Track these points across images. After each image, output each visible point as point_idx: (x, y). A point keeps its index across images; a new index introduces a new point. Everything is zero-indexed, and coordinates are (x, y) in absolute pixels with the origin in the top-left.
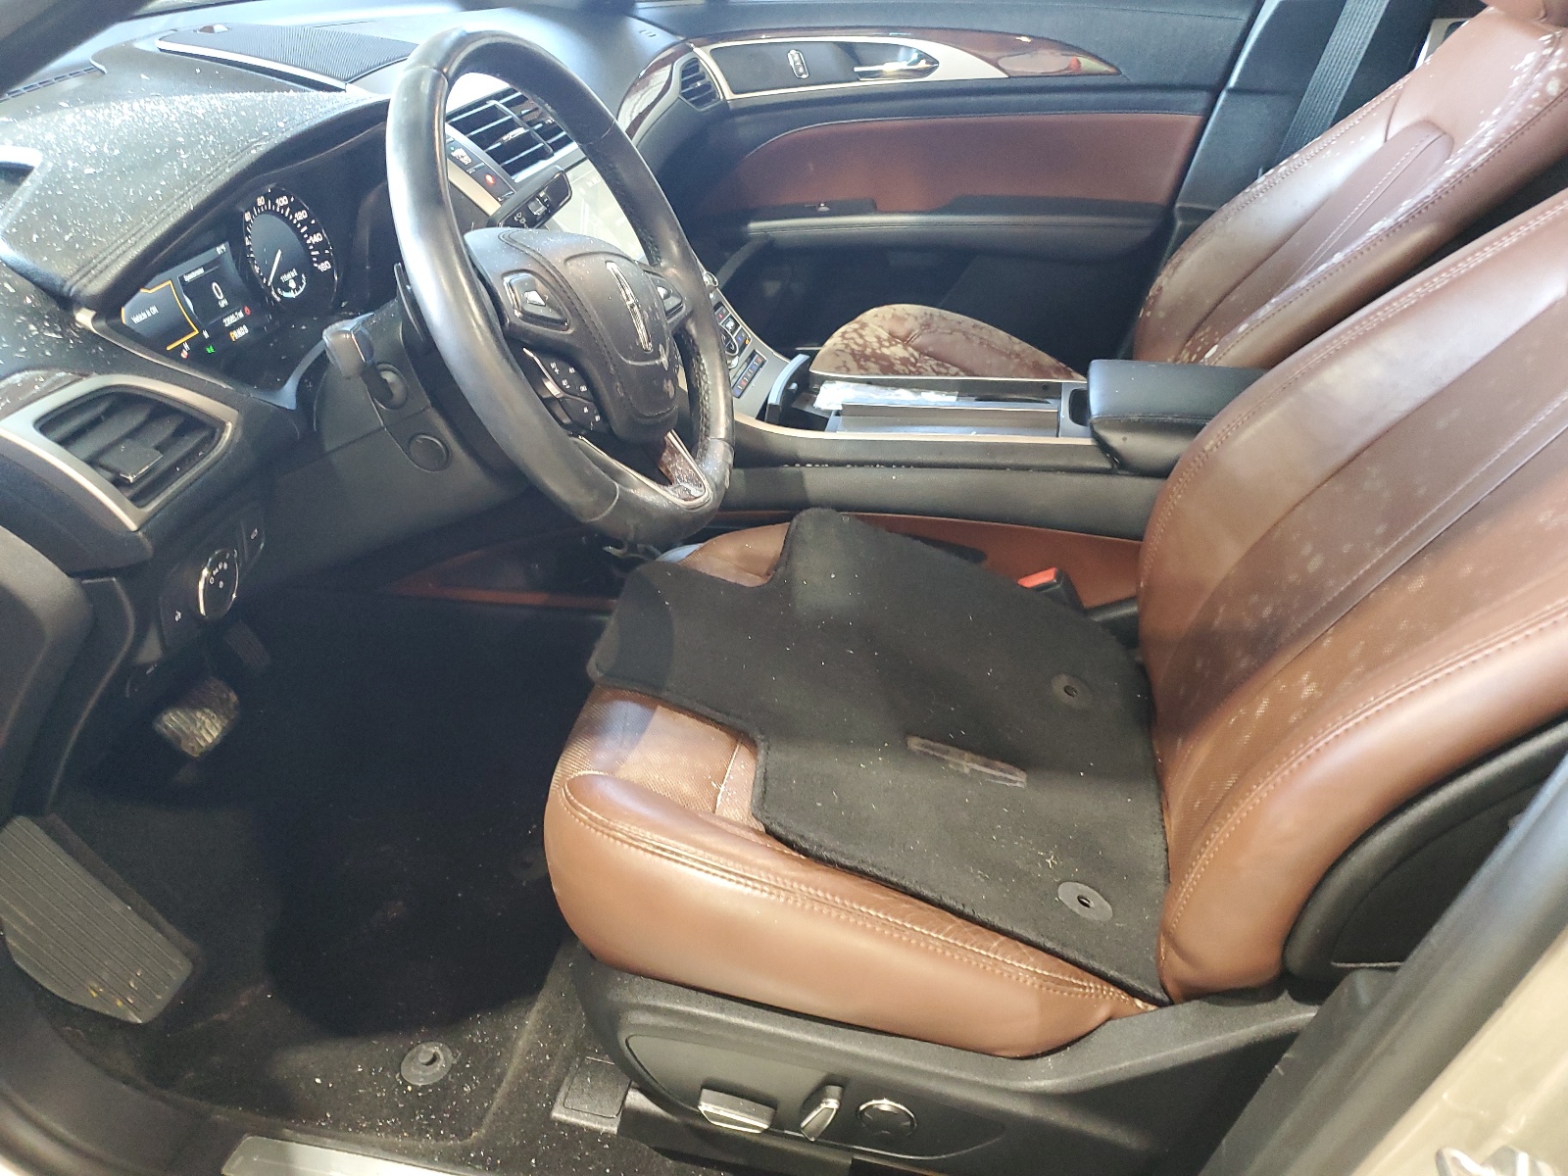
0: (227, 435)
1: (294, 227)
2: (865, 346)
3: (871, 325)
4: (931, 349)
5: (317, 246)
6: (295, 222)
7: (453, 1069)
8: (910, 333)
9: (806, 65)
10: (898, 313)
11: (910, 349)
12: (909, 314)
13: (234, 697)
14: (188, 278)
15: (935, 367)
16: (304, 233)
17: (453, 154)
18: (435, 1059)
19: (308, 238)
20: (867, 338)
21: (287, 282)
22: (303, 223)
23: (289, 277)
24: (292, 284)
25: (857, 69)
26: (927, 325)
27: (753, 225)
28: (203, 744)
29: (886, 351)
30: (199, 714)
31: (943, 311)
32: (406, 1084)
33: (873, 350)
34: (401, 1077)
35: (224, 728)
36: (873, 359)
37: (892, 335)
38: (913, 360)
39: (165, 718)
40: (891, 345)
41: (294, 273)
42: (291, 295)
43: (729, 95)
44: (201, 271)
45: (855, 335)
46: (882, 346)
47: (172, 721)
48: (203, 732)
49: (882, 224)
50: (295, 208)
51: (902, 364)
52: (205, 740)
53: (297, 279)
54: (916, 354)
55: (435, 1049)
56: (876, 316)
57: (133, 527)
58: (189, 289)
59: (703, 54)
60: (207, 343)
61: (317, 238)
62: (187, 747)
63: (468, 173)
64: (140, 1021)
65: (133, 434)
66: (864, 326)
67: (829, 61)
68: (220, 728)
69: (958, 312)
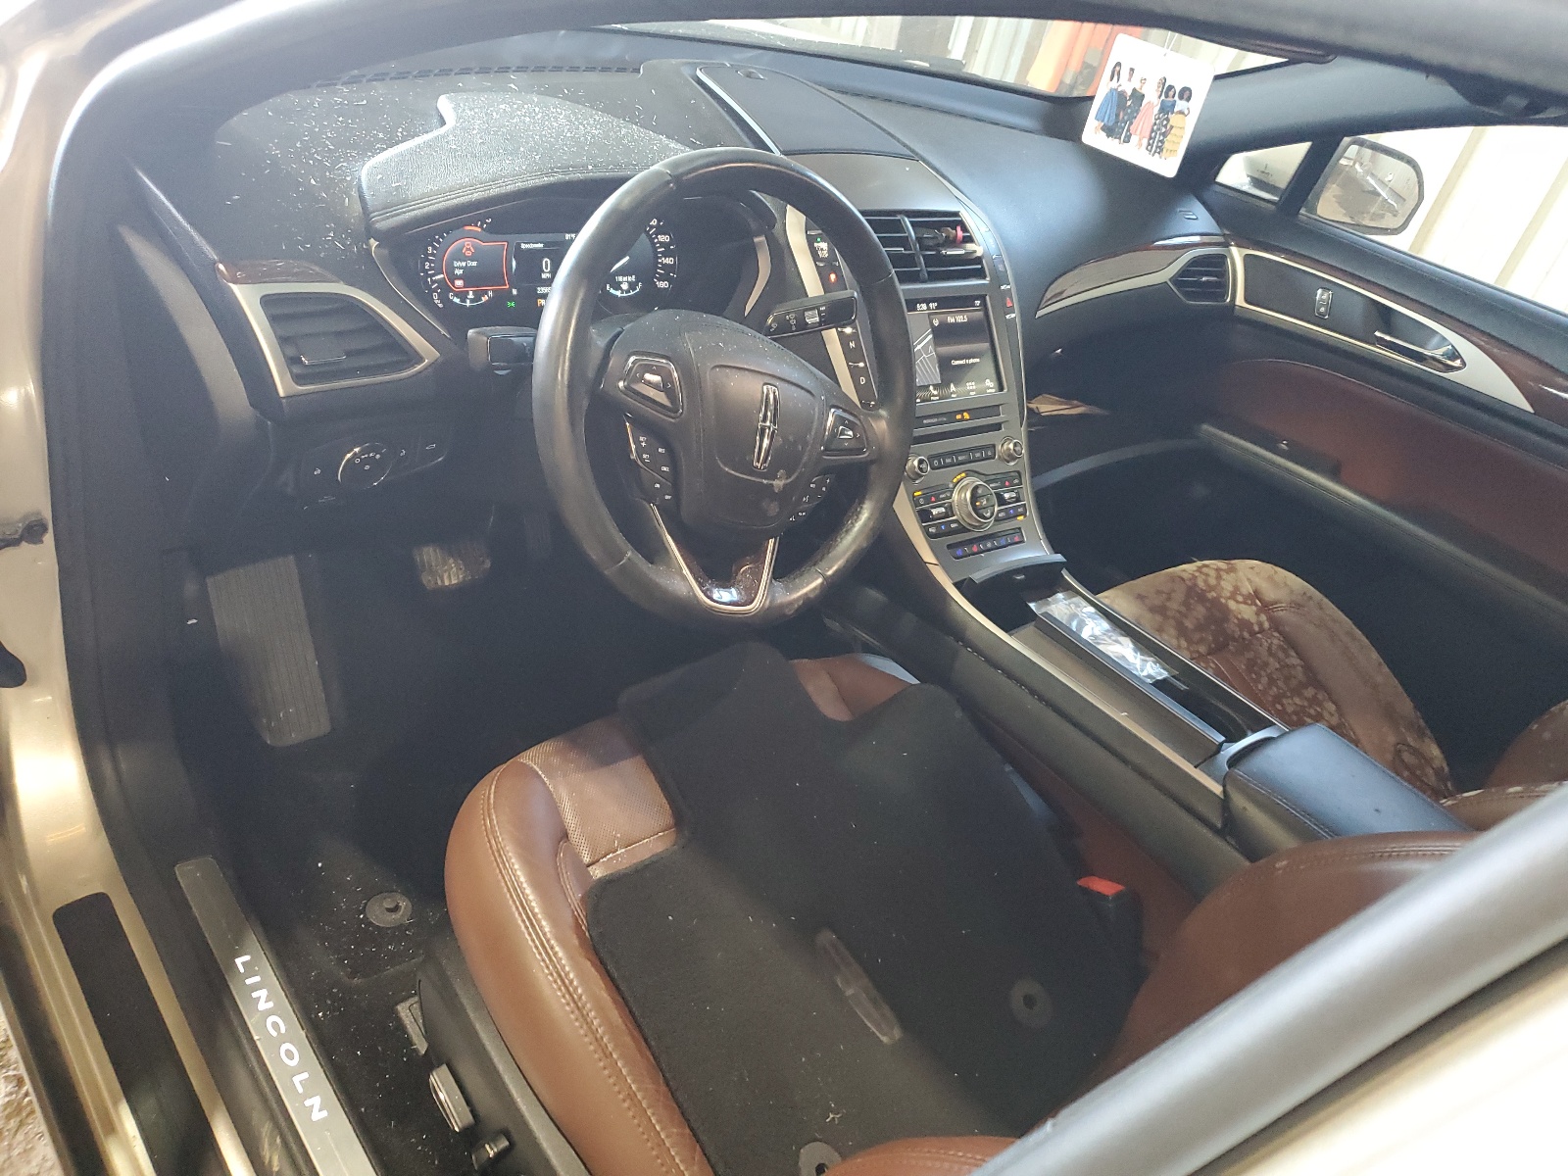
0: (419, 367)
1: (654, 244)
2: (1212, 588)
3: (1241, 574)
4: (1287, 629)
5: (665, 266)
6: (656, 240)
7: (401, 928)
8: (1276, 603)
9: (1330, 308)
10: (1276, 578)
11: (1263, 618)
12: (1286, 585)
13: (488, 564)
14: (523, 246)
15: (1274, 647)
16: (660, 253)
17: (816, 245)
18: (396, 909)
19: (660, 258)
20: (1222, 583)
21: (621, 283)
22: (662, 244)
23: (625, 282)
24: (625, 286)
25: (1377, 334)
26: (1297, 605)
27: (1205, 427)
28: (439, 582)
29: (1232, 604)
30: (451, 561)
31: (1326, 600)
32: (363, 911)
33: (1219, 596)
34: (366, 904)
35: (464, 580)
36: (1208, 605)
37: (1257, 594)
38: (1256, 628)
39: (425, 549)
40: (1245, 603)
41: (633, 278)
42: (618, 293)
43: (1240, 301)
44: (541, 245)
45: (1213, 573)
46: (1233, 597)
47: (429, 554)
48: (446, 576)
49: (1326, 489)
50: (660, 231)
51: (1238, 625)
52: (443, 581)
53: (632, 286)
54: (1266, 625)
55: (403, 904)
56: (1252, 568)
57: (282, 393)
58: (519, 253)
59: (1237, 255)
60: (512, 298)
61: (669, 261)
62: (426, 579)
63: (816, 265)
64: (269, 742)
65: (339, 334)
66: (1232, 570)
67: (1356, 314)
68: (461, 580)
69: (1342, 611)
